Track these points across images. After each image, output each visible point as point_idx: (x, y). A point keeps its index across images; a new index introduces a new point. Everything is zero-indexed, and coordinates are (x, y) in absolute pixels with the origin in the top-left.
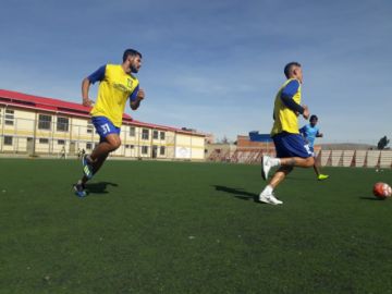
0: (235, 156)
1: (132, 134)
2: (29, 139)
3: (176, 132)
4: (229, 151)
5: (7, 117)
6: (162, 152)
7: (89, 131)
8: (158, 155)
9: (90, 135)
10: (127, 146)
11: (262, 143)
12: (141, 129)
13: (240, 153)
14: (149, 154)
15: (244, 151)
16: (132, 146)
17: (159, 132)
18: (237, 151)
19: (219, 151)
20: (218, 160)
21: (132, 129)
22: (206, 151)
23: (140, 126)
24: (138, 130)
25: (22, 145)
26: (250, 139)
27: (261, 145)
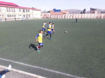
0: (50, 17)
1: (20, 11)
3: (33, 10)
4: (48, 15)
6: (29, 16)
7: (7, 11)
8: (28, 17)
9: (8, 12)
10: (19, 15)
12: (22, 9)
14: (25, 17)
15: (53, 15)
16: (21, 15)
17: (28, 10)
18: (51, 15)
19: (45, 15)
20: (46, 18)
21: (20, 9)
22: (41, 15)
23: (22, 8)
24: (22, 10)
26: (54, 11)
27: (57, 13)
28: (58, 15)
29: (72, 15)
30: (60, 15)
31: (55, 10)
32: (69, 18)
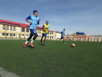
0: (73, 39)
2: (19, 34)
3: (56, 32)
4: (71, 37)
5: (14, 29)
8: (52, 39)
11: (80, 35)
13: (74, 38)
15: (76, 37)
17: (52, 32)
18: (73, 37)
20: (68, 40)
25: (18, 36)
26: (76, 34)
27: (80, 36)
28: (81, 37)
29: (97, 38)
30: (83, 37)
31: (78, 33)
32: (93, 41)
